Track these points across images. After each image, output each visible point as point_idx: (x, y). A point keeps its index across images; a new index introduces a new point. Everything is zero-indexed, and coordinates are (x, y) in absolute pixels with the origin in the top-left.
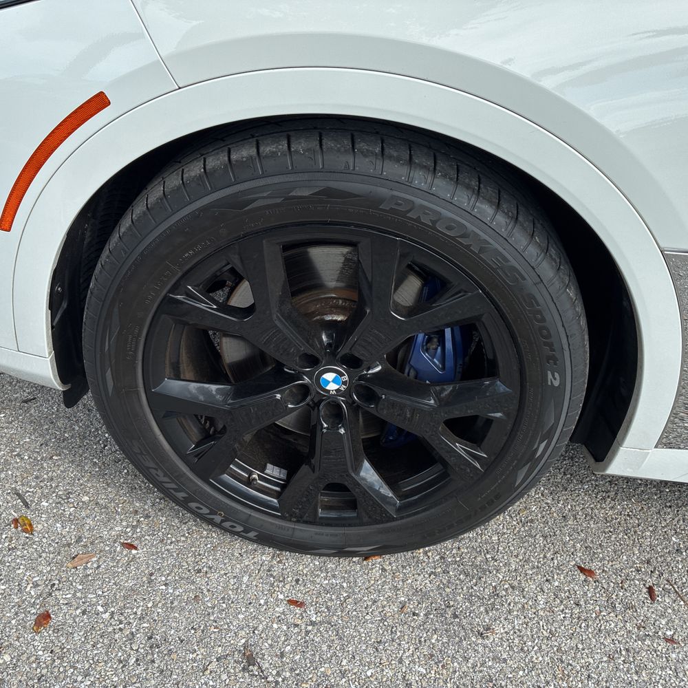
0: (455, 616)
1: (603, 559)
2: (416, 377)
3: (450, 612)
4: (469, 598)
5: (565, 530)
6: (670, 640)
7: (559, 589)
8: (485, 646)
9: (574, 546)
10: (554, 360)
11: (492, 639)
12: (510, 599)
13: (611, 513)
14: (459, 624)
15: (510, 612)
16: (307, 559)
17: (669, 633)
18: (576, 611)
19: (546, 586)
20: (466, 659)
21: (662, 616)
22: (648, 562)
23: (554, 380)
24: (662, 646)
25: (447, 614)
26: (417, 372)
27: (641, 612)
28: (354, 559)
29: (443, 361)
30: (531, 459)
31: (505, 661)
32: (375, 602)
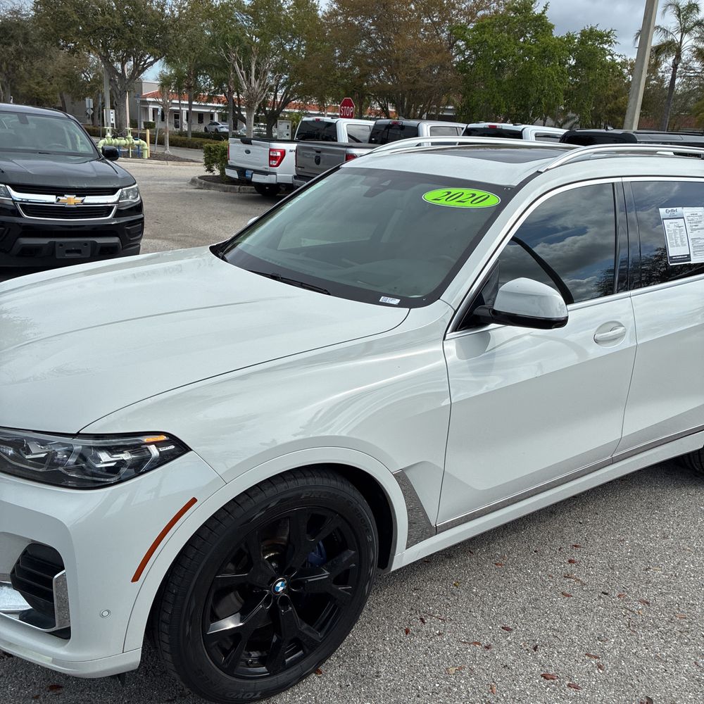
0: (363, 676)
1: (396, 618)
2: (312, 566)
3: (359, 675)
4: (362, 665)
5: (374, 615)
6: (439, 634)
7: (390, 640)
8: (382, 680)
9: (382, 620)
10: (368, 530)
11: (383, 675)
12: (376, 656)
13: (385, 597)
14: (367, 678)
15: (380, 661)
16: (283, 694)
17: (437, 632)
18: (402, 645)
19: (385, 642)
20: (380, 689)
21: (431, 627)
22: (412, 609)
23: (370, 539)
24: (439, 638)
25: (359, 677)
26: (311, 564)
27: (423, 630)
28: (304, 681)
29: (321, 553)
30: (369, 578)
31: (393, 680)
32: (328, 692)
